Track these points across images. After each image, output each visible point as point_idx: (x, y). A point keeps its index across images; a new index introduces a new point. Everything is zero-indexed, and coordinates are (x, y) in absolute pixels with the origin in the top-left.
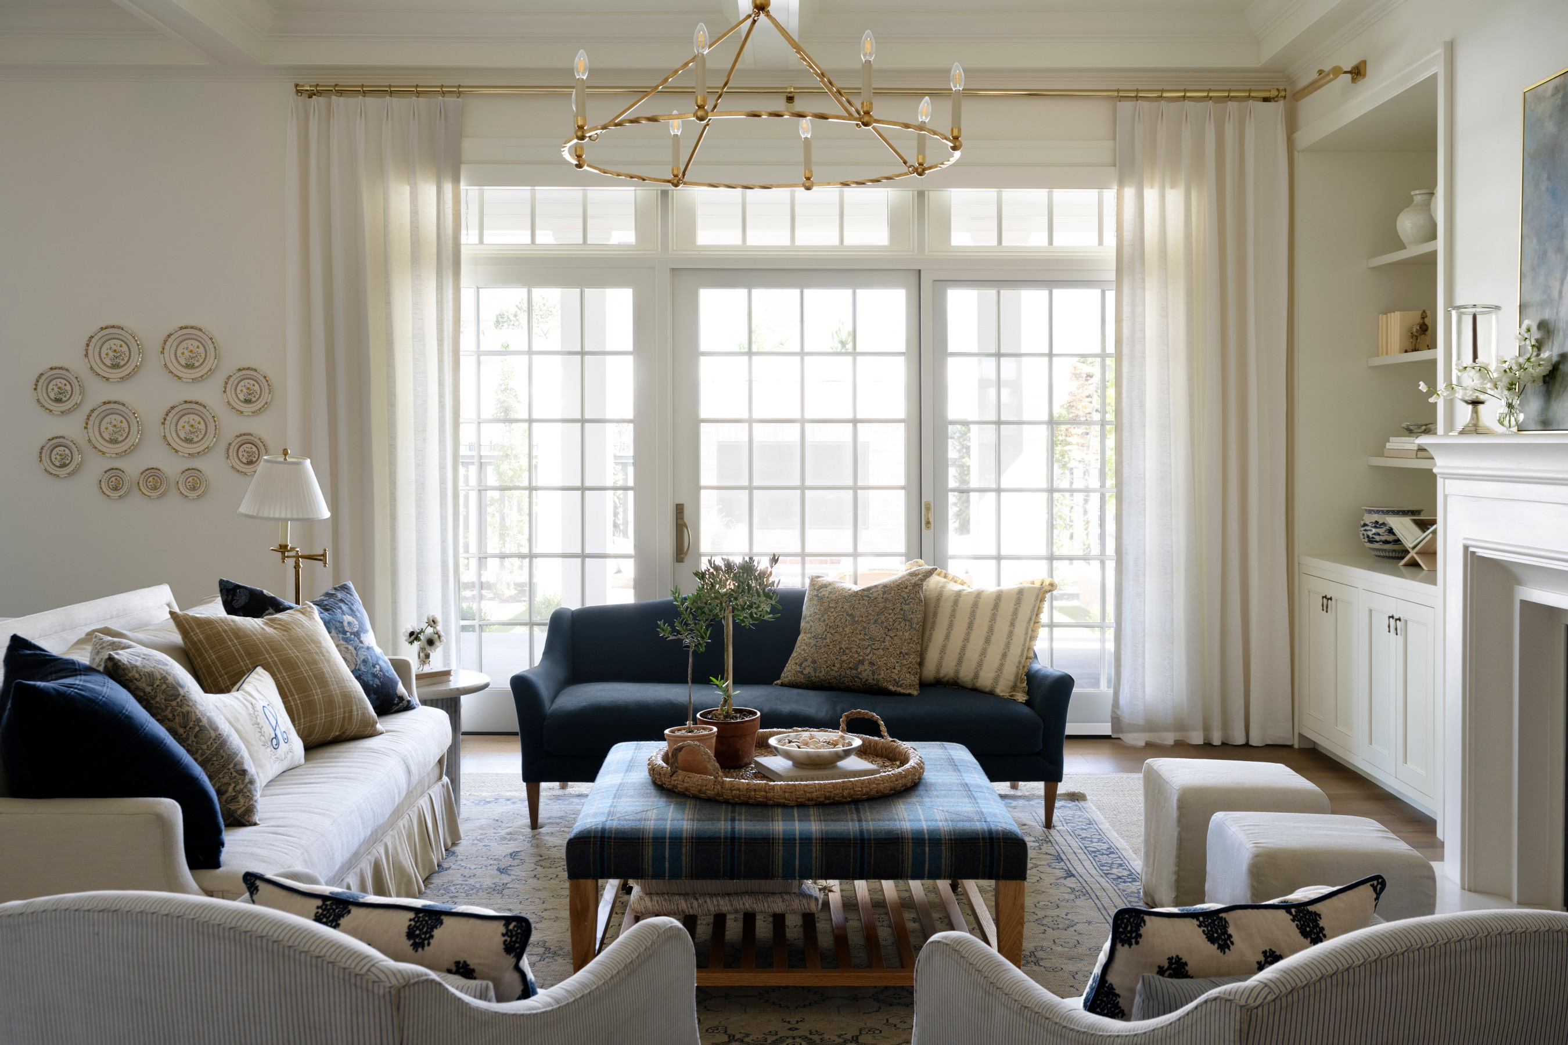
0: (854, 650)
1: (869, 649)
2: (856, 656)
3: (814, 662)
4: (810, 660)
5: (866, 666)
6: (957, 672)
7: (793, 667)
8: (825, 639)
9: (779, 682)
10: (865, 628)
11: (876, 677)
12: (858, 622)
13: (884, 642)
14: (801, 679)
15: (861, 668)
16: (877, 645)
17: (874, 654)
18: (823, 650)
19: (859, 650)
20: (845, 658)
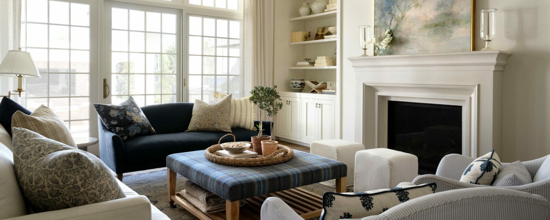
0: (213, 120)
1: (217, 119)
2: (214, 121)
3: (200, 124)
4: (198, 123)
5: (217, 124)
6: (245, 125)
7: (192, 126)
8: (203, 117)
9: (187, 130)
10: (215, 113)
11: (220, 127)
12: (213, 111)
13: (221, 117)
14: (195, 129)
15: (215, 125)
16: (219, 118)
17: (219, 121)
18: (202, 120)
19: (214, 120)
20: (210, 122)
